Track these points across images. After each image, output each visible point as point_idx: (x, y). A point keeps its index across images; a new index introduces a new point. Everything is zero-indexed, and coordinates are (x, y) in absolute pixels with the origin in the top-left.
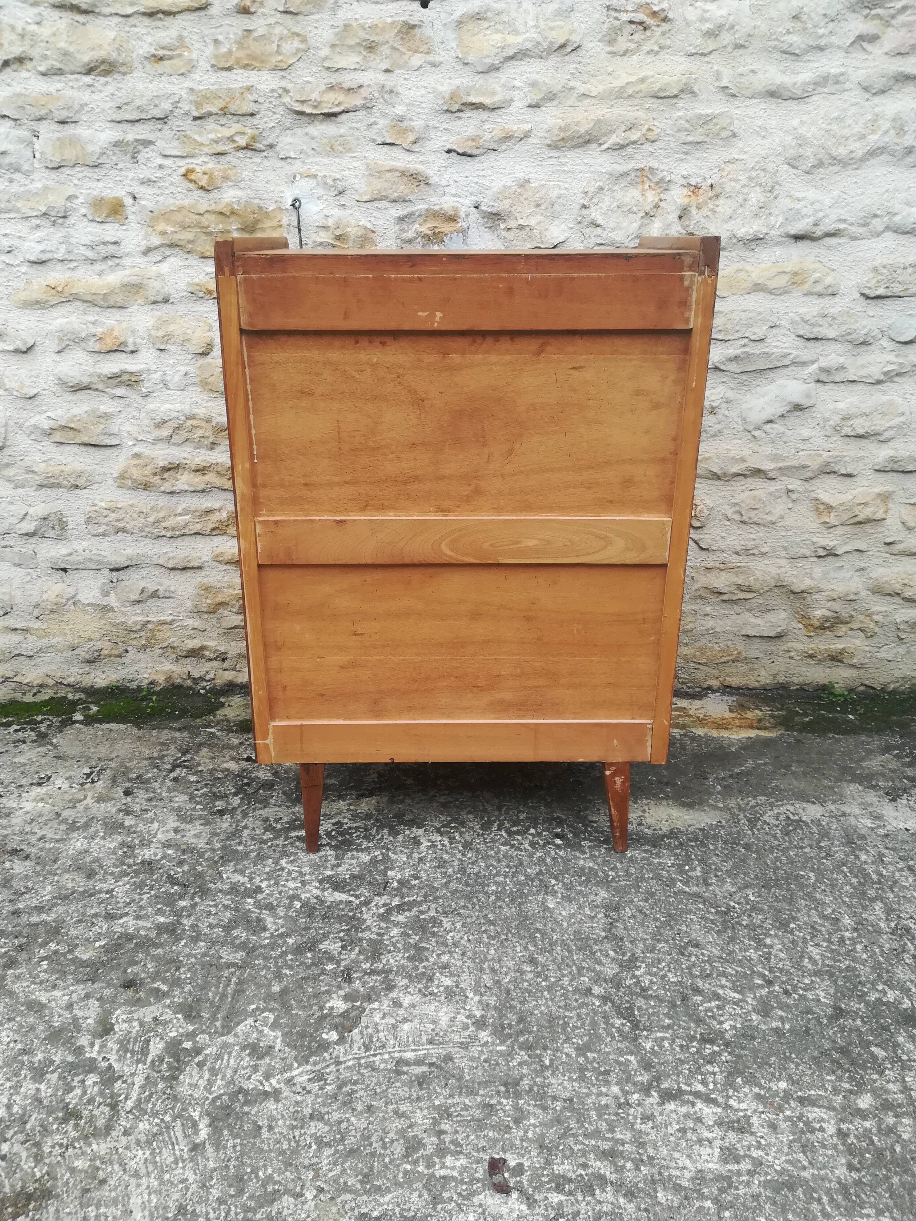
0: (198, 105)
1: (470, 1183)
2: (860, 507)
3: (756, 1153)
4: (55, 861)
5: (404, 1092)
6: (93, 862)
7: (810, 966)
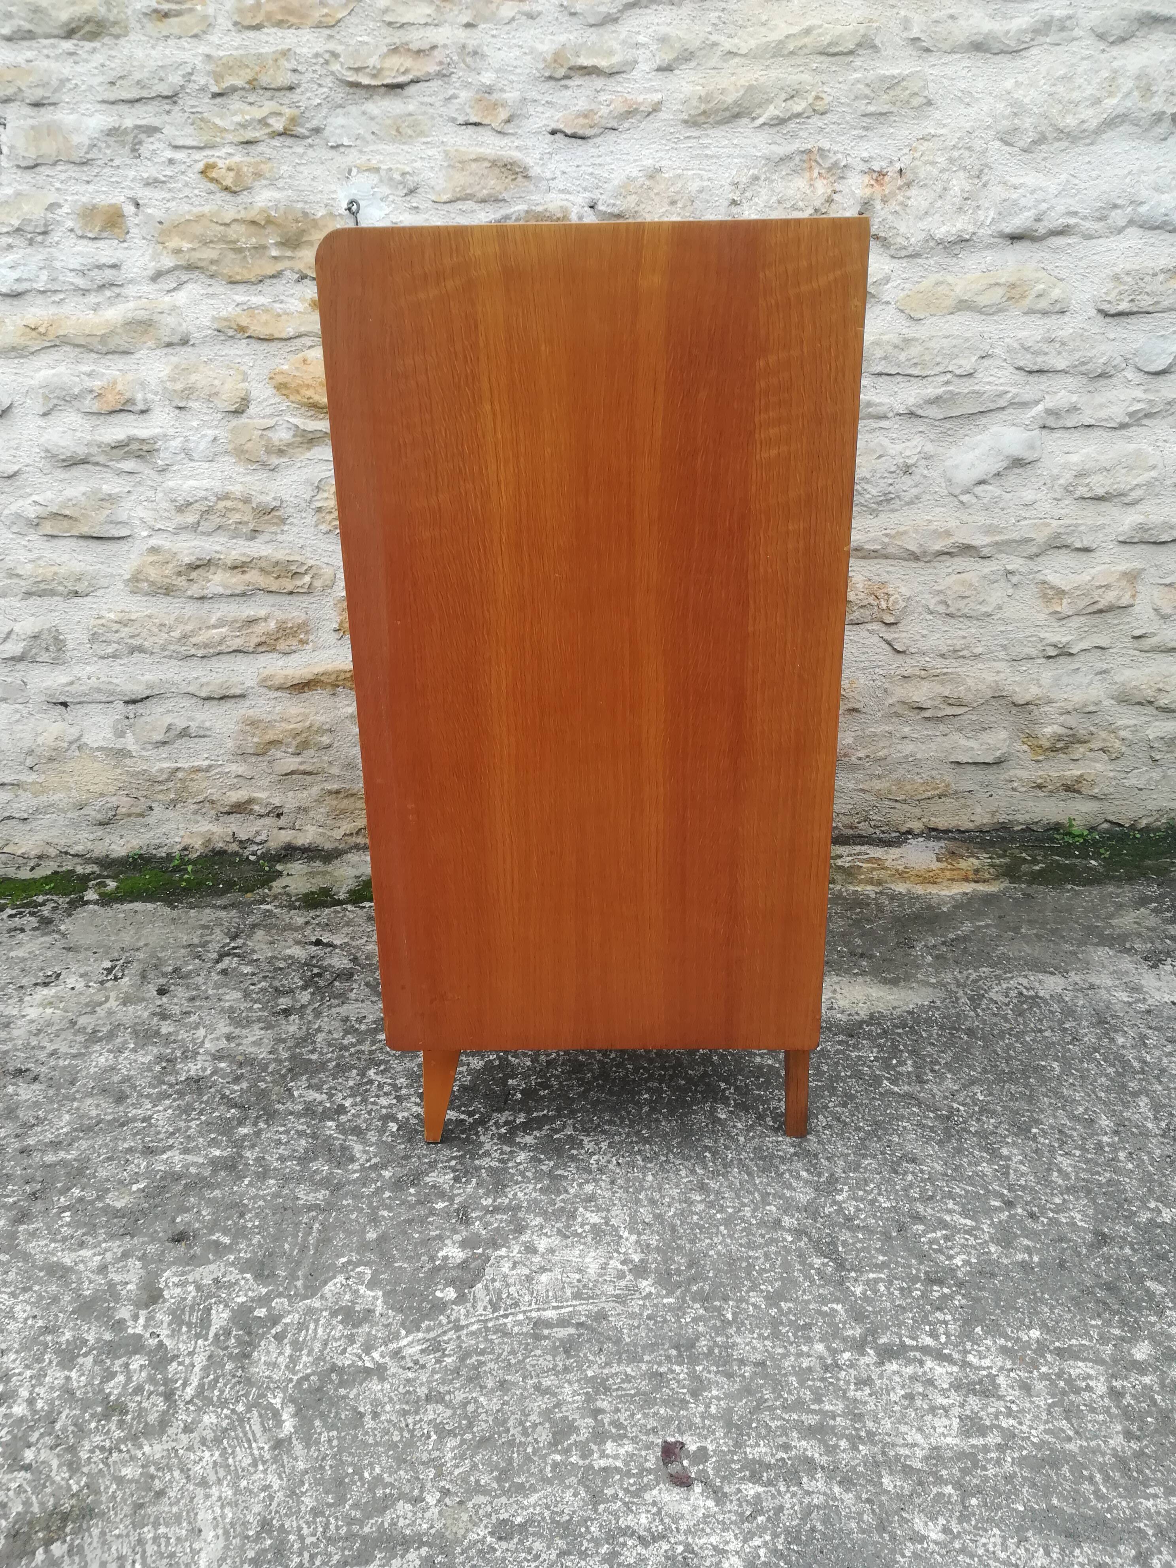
0: (218, 77)
1: (640, 1475)
2: (1100, 591)
3: (1006, 1423)
4: (72, 1083)
5: (546, 1362)
6: (123, 1081)
7: (1060, 1182)
